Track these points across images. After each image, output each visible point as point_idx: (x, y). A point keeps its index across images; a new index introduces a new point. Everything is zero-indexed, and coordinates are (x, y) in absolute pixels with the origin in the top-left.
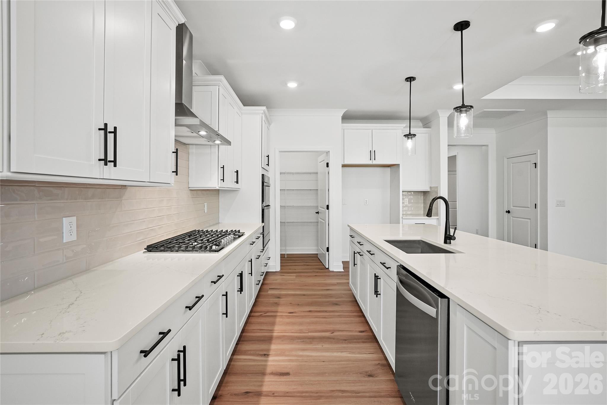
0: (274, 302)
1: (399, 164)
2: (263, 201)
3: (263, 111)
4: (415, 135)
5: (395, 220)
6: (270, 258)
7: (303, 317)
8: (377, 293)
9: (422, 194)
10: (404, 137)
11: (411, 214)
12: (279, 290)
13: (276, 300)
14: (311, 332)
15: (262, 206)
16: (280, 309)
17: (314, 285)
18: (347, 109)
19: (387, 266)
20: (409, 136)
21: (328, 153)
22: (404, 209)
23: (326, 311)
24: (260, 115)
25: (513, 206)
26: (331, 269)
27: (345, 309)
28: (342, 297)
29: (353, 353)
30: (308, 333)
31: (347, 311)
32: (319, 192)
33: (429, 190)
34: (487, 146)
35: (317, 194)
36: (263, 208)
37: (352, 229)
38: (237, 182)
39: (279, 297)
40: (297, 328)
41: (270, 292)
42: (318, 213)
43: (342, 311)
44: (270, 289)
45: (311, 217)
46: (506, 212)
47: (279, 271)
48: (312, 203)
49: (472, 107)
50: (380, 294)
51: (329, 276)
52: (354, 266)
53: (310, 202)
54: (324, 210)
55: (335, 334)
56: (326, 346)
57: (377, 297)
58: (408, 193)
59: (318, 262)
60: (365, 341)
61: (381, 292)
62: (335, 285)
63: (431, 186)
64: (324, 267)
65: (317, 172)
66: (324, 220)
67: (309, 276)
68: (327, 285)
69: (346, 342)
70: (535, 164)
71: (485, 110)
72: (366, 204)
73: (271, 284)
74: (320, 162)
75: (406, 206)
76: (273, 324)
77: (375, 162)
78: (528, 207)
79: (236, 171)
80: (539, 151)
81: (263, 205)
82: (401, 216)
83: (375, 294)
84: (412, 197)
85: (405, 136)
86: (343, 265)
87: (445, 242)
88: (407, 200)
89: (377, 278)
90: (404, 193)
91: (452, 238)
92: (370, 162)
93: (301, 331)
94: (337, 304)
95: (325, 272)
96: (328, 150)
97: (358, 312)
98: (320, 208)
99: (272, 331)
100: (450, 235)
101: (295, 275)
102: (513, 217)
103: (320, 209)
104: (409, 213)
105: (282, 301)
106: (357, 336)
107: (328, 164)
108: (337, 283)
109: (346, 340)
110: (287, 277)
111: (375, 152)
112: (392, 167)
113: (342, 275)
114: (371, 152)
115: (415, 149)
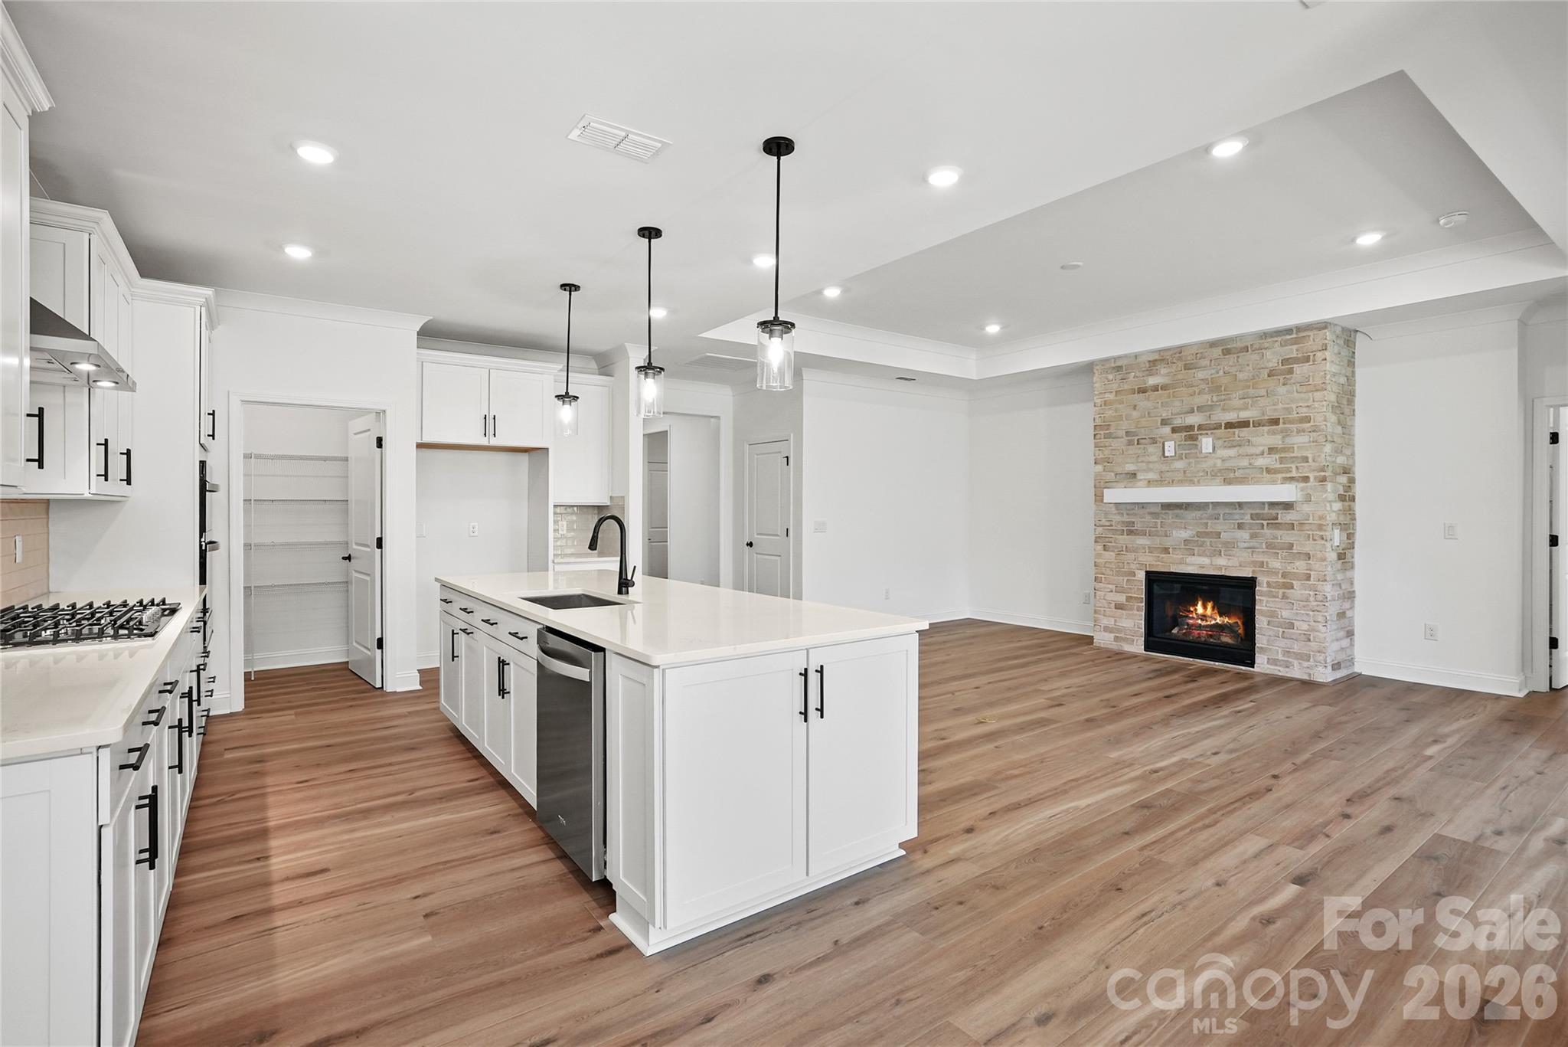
0: (250, 770)
1: (548, 449)
2: (203, 529)
3: (204, 300)
4: (578, 398)
5: (537, 563)
6: (214, 678)
7: (335, 783)
8: (503, 691)
9: (596, 511)
10: (556, 399)
11: (572, 555)
12: (252, 748)
13: (257, 767)
14: (360, 803)
15: (200, 542)
16: (269, 780)
17: (352, 723)
18: (431, 318)
19: (521, 636)
20: (566, 397)
21: (380, 414)
22: (559, 543)
23: (390, 764)
24: (195, 308)
25: (758, 534)
26: (389, 688)
27: (434, 753)
28: (424, 735)
29: (458, 812)
30: (356, 805)
31: (439, 756)
32: (352, 506)
33: (609, 504)
34: (717, 417)
35: (346, 512)
36: (204, 548)
37: (445, 586)
38: (128, 481)
39: (261, 760)
40: (324, 803)
41: (229, 756)
42: (349, 558)
43: (428, 758)
44: (226, 750)
45: (330, 569)
46: (747, 545)
47: (241, 710)
48: (332, 535)
49: (662, 369)
50: (509, 693)
51: (384, 702)
52: (453, 660)
53: (330, 533)
54: (368, 550)
55: (418, 794)
56: (398, 815)
57: (503, 698)
58: (566, 509)
59: (353, 679)
60: (482, 791)
61: (510, 688)
62: (405, 716)
63: (613, 495)
64: (369, 686)
65: (346, 456)
66: (368, 575)
67: (332, 710)
68: (382, 719)
69: (444, 800)
70: (787, 457)
71: (709, 354)
72: (472, 534)
73: (226, 740)
74: (355, 434)
75: (563, 537)
76: (264, 808)
77: (494, 442)
78: (778, 535)
79: (126, 452)
80: (792, 435)
81: (203, 540)
82: (551, 557)
83: (500, 695)
84: (575, 518)
85: (556, 396)
86: (420, 677)
87: (620, 592)
88: (565, 523)
89: (502, 663)
90: (558, 510)
91: (630, 583)
92: (484, 442)
93: (336, 806)
94: (413, 749)
95: (377, 696)
96: (383, 408)
97: (462, 754)
98: (355, 547)
99: (264, 820)
100: (627, 579)
101: (292, 712)
102: (757, 553)
103: (354, 549)
104: (569, 551)
105: (268, 766)
106: (466, 787)
107: (380, 442)
108: (409, 713)
109: (441, 798)
110: (267, 720)
111: (494, 418)
112: (532, 453)
113: (419, 697)
114: (485, 418)
115: (576, 426)
